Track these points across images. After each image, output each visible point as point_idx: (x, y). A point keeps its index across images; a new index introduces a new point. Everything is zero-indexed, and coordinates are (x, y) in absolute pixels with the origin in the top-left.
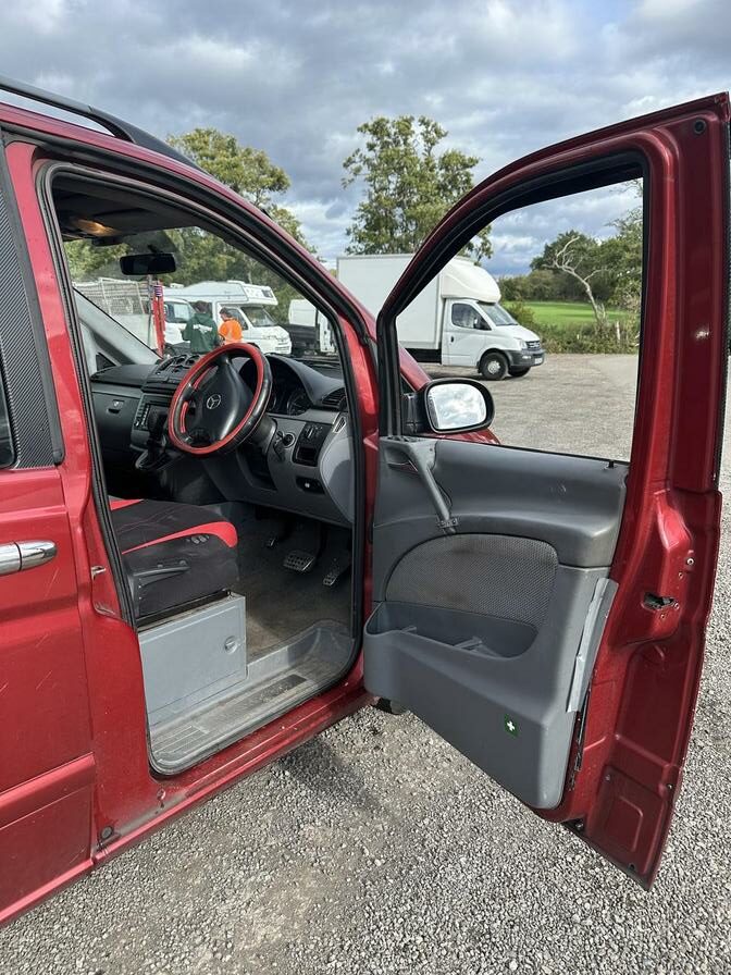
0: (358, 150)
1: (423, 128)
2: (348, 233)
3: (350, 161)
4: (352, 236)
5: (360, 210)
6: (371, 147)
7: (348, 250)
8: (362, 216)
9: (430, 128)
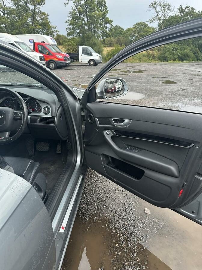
2: (66, 22)
4: (68, 23)
5: (70, 14)
7: (67, 29)
8: (71, 16)
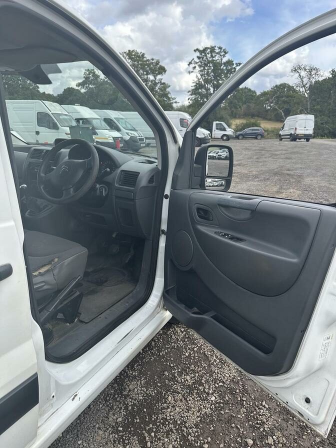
0: (193, 59)
1: (219, 50)
3: (190, 63)
6: (199, 58)
9: (222, 50)
